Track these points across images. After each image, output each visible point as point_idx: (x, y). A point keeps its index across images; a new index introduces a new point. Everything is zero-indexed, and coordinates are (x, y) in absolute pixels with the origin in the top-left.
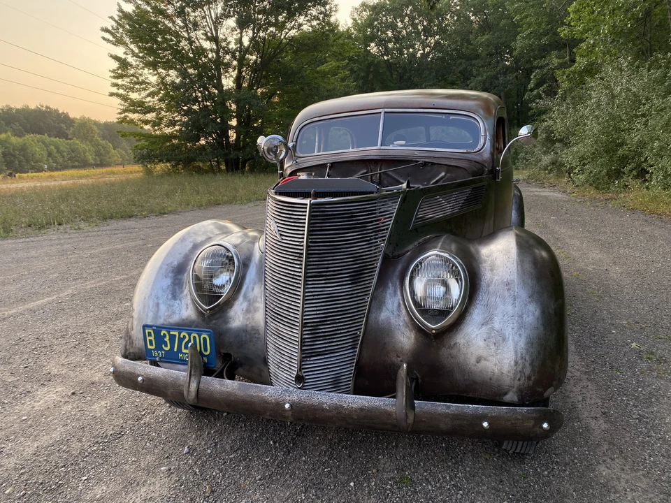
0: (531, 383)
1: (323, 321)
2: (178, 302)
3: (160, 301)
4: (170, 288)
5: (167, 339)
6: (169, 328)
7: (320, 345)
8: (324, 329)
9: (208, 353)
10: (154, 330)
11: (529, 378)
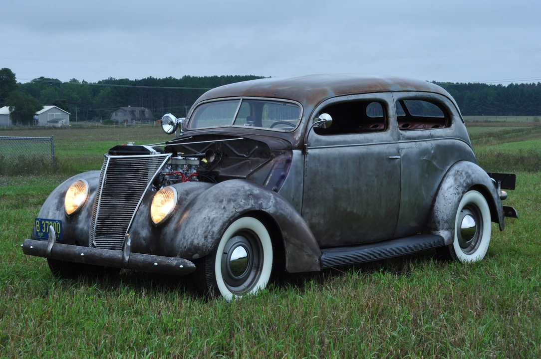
0: (186, 250)
1: (107, 218)
2: (58, 212)
3: (50, 211)
4: (57, 204)
5: (44, 226)
6: (45, 220)
7: (105, 229)
8: (108, 222)
9: (59, 233)
10: (39, 221)
11: (185, 247)
